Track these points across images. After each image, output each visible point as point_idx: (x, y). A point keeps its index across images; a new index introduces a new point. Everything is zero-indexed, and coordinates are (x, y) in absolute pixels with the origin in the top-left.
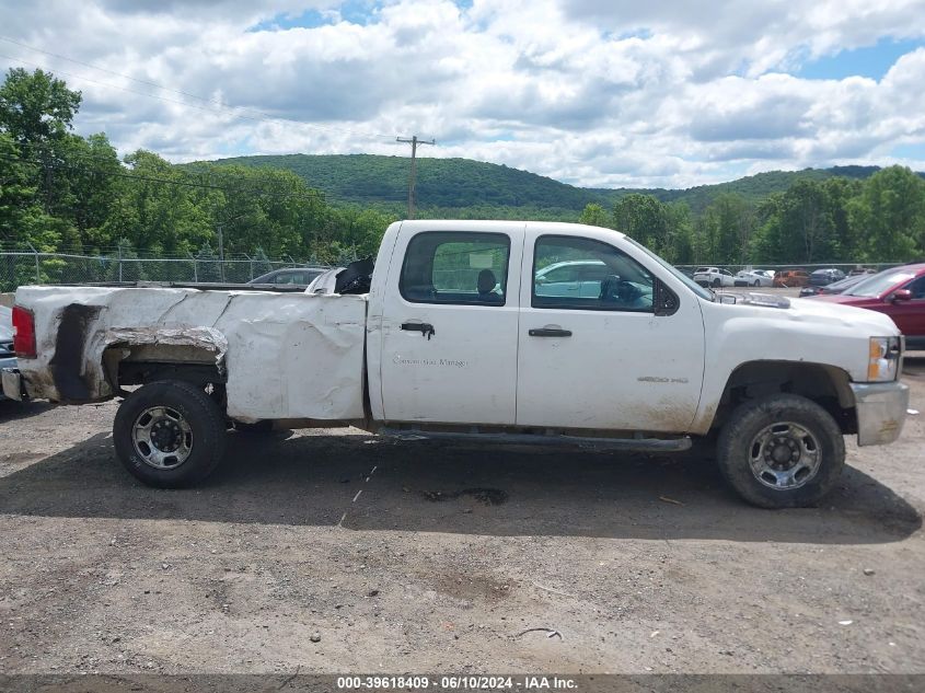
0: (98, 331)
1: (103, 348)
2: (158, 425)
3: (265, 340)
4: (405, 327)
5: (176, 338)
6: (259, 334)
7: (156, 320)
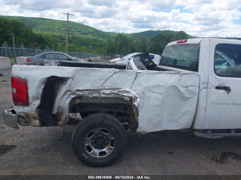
0: (67, 91)
1: (70, 99)
2: (96, 137)
3: (155, 95)
4: (217, 88)
5: (110, 94)
6: (152, 92)
7: (100, 85)
